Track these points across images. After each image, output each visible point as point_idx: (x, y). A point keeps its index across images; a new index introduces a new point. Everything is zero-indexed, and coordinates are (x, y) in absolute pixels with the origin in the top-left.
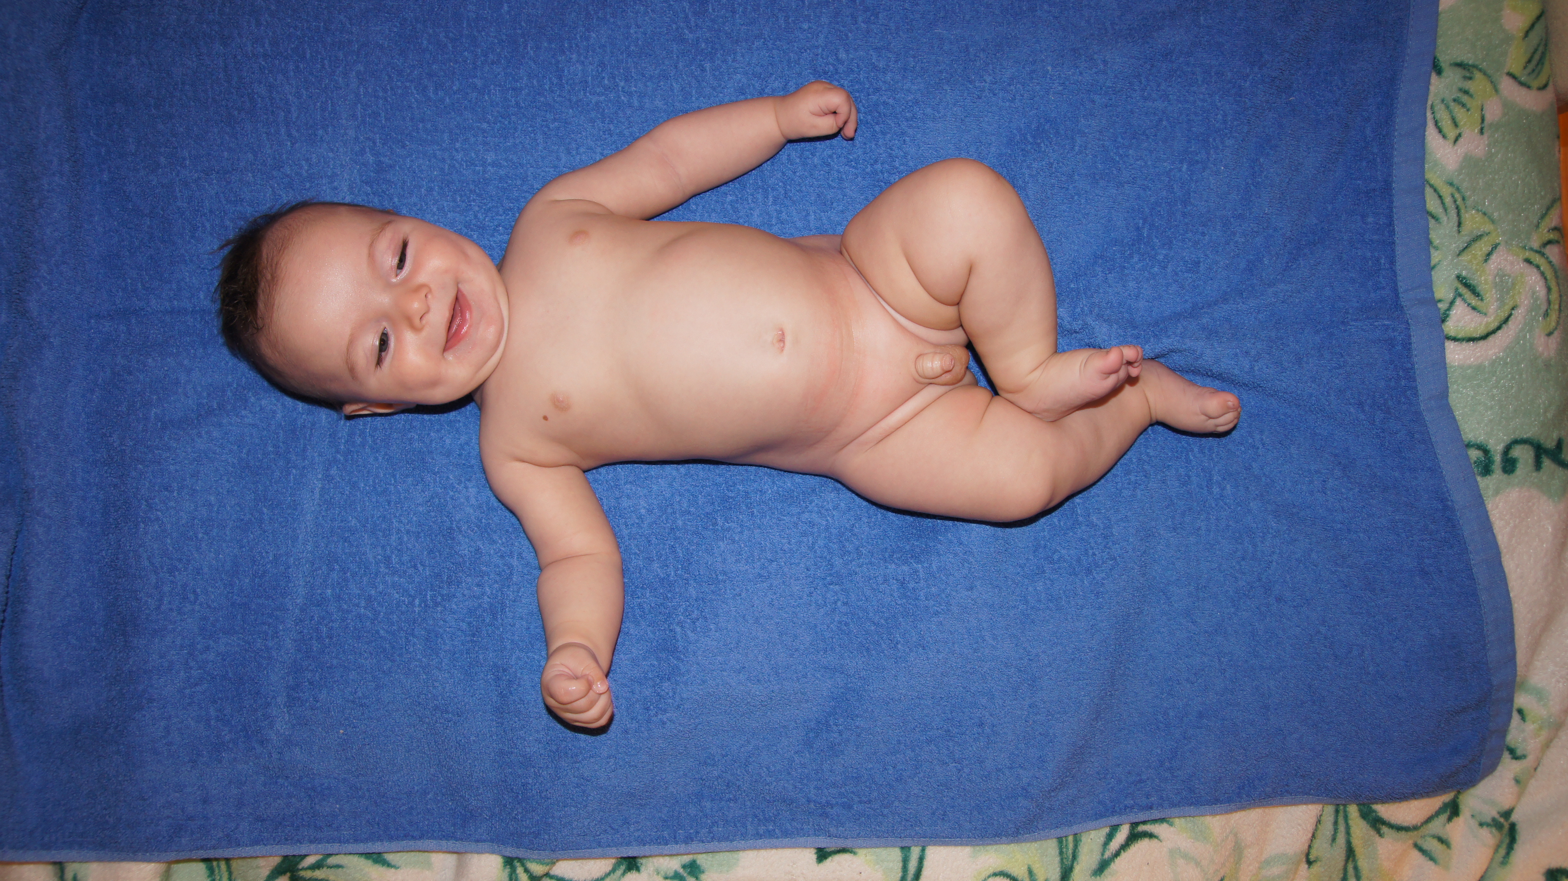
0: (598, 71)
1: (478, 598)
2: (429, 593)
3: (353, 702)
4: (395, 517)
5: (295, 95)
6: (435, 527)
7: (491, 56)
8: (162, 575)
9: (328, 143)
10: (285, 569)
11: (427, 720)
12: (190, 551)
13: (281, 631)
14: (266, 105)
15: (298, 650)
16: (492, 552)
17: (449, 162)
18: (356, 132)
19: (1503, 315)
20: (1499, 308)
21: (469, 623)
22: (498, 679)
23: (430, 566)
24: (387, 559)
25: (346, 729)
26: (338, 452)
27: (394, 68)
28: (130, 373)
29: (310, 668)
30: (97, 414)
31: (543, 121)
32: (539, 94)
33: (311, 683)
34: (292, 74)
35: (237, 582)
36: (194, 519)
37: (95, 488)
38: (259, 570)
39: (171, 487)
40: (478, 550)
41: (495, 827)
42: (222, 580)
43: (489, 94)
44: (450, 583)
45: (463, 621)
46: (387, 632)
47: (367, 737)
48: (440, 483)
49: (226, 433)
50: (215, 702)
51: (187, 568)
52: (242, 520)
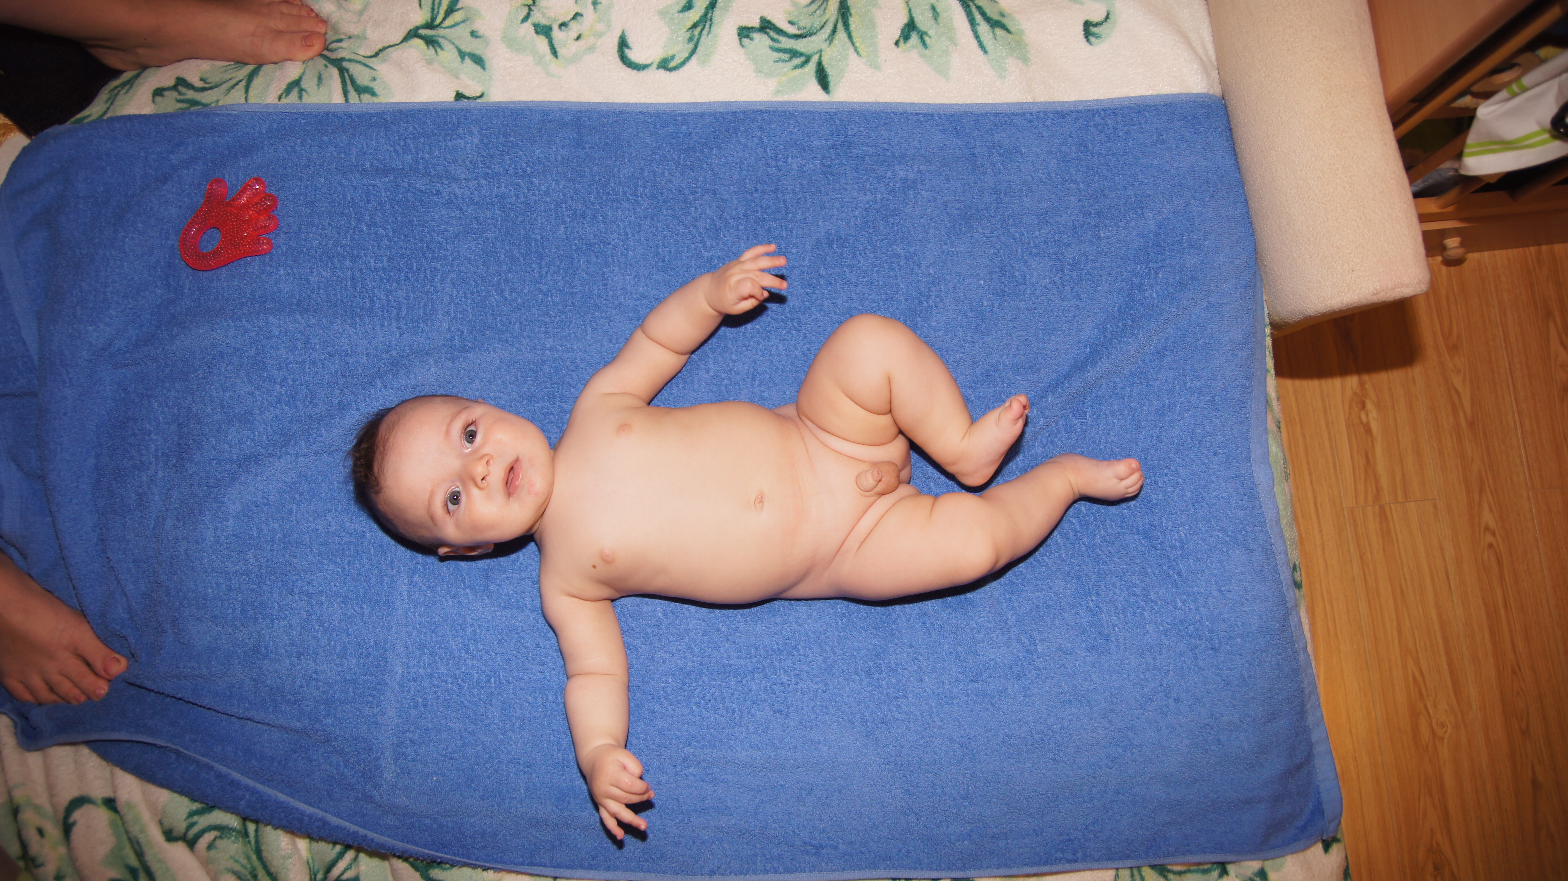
10: (384, 652)
13: (383, 700)
32: (589, 297)
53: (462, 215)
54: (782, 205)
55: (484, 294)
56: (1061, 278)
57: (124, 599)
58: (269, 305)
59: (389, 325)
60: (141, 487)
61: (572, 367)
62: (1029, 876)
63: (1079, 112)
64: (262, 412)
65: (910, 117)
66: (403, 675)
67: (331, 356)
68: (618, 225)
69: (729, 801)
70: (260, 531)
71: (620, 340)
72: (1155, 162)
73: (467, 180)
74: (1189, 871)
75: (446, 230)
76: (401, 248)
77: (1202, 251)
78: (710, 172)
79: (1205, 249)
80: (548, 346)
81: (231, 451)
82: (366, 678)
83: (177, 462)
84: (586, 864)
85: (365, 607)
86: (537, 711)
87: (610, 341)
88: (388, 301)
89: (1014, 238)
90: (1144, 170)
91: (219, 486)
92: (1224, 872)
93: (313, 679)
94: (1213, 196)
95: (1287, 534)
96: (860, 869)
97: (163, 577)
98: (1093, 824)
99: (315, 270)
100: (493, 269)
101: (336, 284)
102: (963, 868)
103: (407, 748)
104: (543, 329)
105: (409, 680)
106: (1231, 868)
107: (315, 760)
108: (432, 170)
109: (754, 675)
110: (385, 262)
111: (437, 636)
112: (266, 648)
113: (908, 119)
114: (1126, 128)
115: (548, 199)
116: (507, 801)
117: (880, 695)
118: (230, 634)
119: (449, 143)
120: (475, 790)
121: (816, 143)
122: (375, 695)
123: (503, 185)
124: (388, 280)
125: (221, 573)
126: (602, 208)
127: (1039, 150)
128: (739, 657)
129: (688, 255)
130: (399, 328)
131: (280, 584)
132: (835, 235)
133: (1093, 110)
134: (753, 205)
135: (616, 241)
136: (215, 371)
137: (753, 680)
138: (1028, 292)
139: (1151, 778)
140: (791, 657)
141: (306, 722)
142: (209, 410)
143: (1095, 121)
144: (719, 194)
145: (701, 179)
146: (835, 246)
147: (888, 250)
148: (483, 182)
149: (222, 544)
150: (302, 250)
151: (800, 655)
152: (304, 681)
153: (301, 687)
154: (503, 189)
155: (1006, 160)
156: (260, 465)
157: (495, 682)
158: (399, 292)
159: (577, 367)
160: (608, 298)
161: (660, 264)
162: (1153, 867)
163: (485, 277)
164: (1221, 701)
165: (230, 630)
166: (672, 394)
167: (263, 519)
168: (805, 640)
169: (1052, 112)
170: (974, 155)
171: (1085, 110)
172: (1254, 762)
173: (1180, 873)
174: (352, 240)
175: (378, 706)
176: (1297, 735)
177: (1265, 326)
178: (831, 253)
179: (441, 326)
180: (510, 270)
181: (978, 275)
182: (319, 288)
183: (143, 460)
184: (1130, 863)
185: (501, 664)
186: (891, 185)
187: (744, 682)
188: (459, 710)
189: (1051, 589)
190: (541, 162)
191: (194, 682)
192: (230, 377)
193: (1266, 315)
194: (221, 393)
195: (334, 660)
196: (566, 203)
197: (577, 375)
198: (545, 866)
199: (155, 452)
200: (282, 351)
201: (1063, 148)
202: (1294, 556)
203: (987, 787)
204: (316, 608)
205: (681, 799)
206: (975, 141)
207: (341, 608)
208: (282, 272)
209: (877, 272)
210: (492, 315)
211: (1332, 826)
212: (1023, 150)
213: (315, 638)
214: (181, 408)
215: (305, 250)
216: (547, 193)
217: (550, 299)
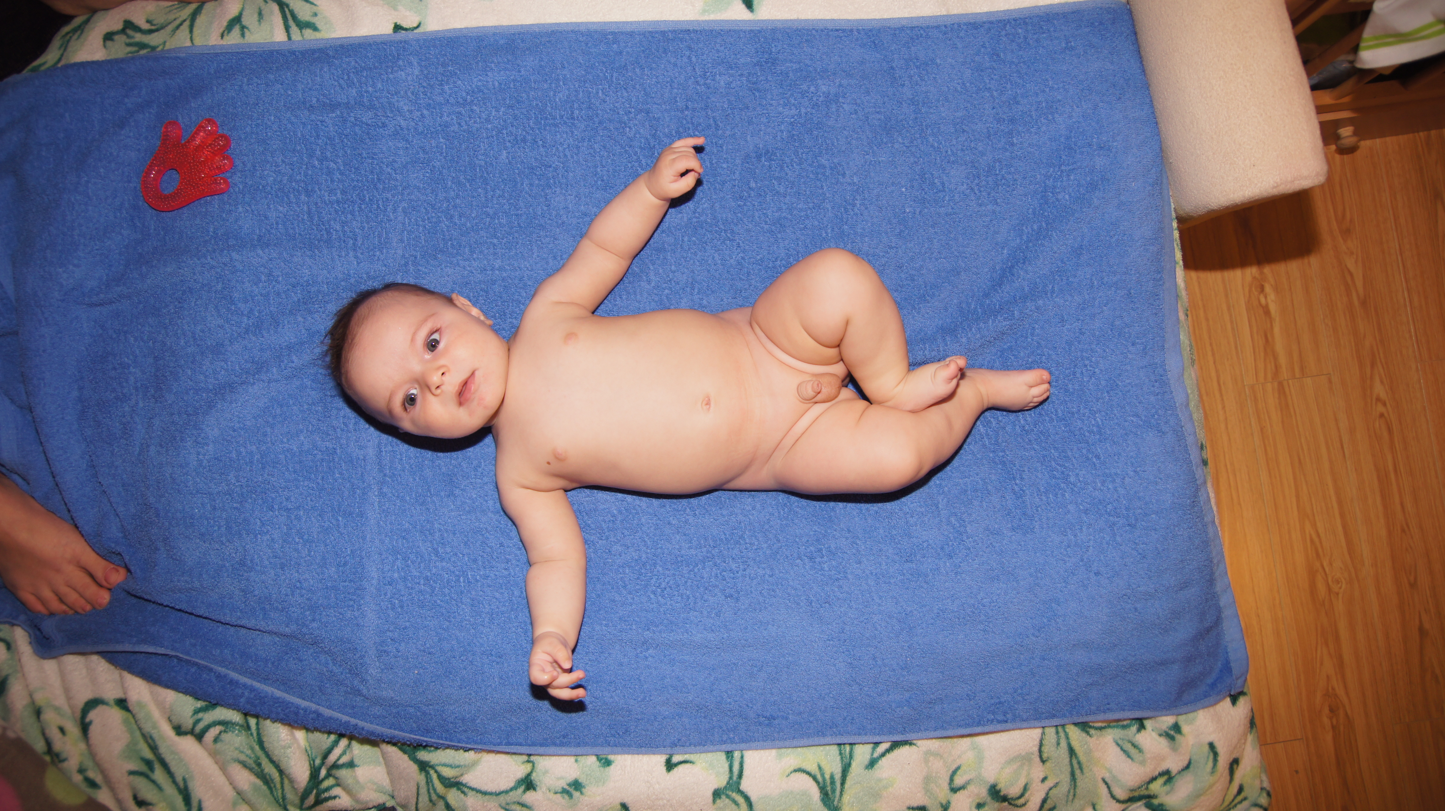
5: (359, 228)
10: (361, 559)
13: (363, 604)
14: (339, 236)
34: (357, 213)
53: (408, 146)
54: (712, 121)
55: (434, 220)
56: (978, 185)
57: (118, 520)
58: (232, 242)
59: (346, 255)
60: (124, 416)
61: (521, 285)
62: (962, 736)
63: (991, 23)
64: (231, 343)
65: (830, 33)
66: (379, 580)
67: (294, 287)
68: (557, 148)
69: (686, 679)
70: (239, 453)
71: (564, 256)
72: (1064, 68)
73: (410, 112)
74: (1109, 727)
75: (394, 161)
76: (353, 180)
77: (1111, 152)
78: (642, 92)
79: (1114, 150)
80: (497, 266)
81: (207, 381)
82: (346, 584)
83: (156, 392)
84: (558, 742)
85: (340, 519)
86: (505, 606)
87: (555, 258)
88: (344, 232)
89: (932, 146)
90: (1054, 76)
91: (198, 414)
92: (1142, 727)
93: (297, 588)
94: (1120, 98)
95: (1195, 416)
96: (809, 737)
97: (152, 500)
98: (1022, 688)
99: (272, 206)
100: (441, 196)
101: (293, 218)
102: (904, 732)
103: (388, 646)
104: (492, 251)
105: (385, 584)
106: (1148, 723)
107: (305, 660)
108: (376, 103)
109: (704, 563)
110: (338, 195)
111: (408, 543)
112: (251, 561)
113: (828, 35)
114: (1035, 37)
115: (489, 126)
116: (483, 689)
117: (822, 577)
118: (217, 550)
119: (391, 76)
120: (453, 680)
121: (742, 60)
122: (355, 599)
123: (445, 114)
124: (343, 213)
125: (205, 494)
126: (541, 133)
127: (953, 61)
128: (690, 548)
129: (625, 173)
130: (356, 257)
131: (260, 501)
132: (763, 150)
133: (1004, 20)
134: (684, 122)
135: (557, 163)
136: (186, 306)
137: (704, 568)
138: (947, 198)
139: (1074, 645)
140: (738, 546)
141: (294, 627)
142: (182, 343)
143: (1006, 31)
144: (652, 113)
145: (634, 99)
146: (763, 159)
147: (813, 162)
148: (425, 112)
149: (205, 468)
150: (258, 187)
151: (746, 543)
152: (289, 589)
153: (287, 595)
154: (445, 118)
155: (923, 72)
156: (234, 392)
157: (464, 582)
158: (354, 222)
159: (525, 285)
160: (551, 218)
161: (599, 183)
162: (1076, 724)
163: (435, 205)
164: (1137, 573)
165: (217, 546)
166: (615, 305)
167: (241, 442)
168: (751, 530)
169: (965, 24)
170: (892, 68)
171: (997, 21)
172: (1168, 627)
173: (1101, 729)
174: (306, 176)
175: (358, 610)
176: (1206, 602)
177: (1172, 220)
178: (759, 166)
179: (396, 253)
180: (458, 196)
181: (899, 183)
182: (277, 224)
183: (124, 392)
184: (1056, 721)
185: (469, 564)
186: (815, 99)
187: (696, 570)
188: (432, 609)
189: (977, 475)
190: (480, 91)
191: (188, 594)
192: (200, 311)
193: (1172, 209)
194: (193, 326)
195: (315, 569)
196: (506, 129)
197: (526, 292)
198: (521, 745)
199: (135, 384)
200: (247, 284)
201: (977, 58)
202: (1201, 435)
203: (923, 657)
204: (295, 522)
205: (642, 678)
206: (893, 54)
207: (318, 521)
208: (241, 209)
209: (804, 183)
210: (443, 239)
211: (1240, 682)
212: (938, 61)
213: (296, 550)
214: (155, 342)
215: (261, 187)
216: (488, 120)
217: (497, 221)
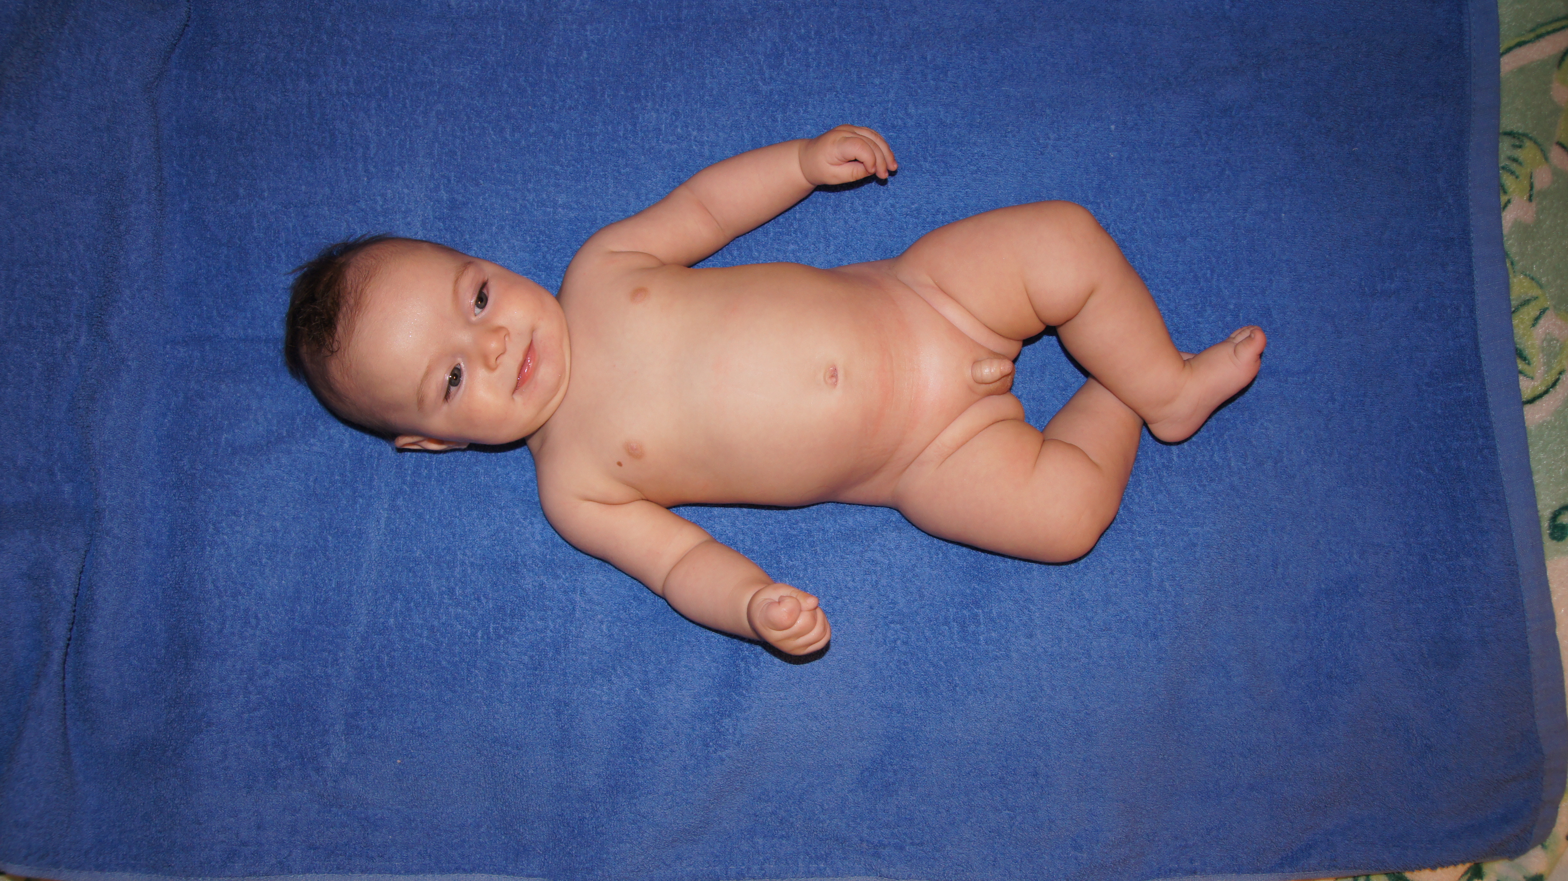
0: (672, 119)
1: (541, 632)
2: (492, 625)
3: (412, 731)
4: (460, 549)
5: (374, 132)
6: (499, 560)
7: (568, 101)
8: (225, 598)
9: (404, 180)
10: (348, 597)
11: (485, 753)
12: (253, 575)
13: (340, 658)
14: (346, 141)
15: (358, 678)
16: (555, 587)
17: (521, 202)
18: (432, 170)
19: (1550, 379)
20: (1547, 372)
21: (531, 657)
22: (559, 713)
23: (493, 599)
24: (452, 591)
25: (404, 759)
26: (404, 483)
27: (473, 110)
28: (203, 399)
29: (370, 696)
30: (168, 438)
31: (615, 166)
32: (613, 140)
33: (370, 712)
34: (373, 112)
35: (299, 608)
36: (259, 544)
37: (162, 511)
38: (321, 596)
39: (238, 512)
40: (542, 585)
41: (548, 863)
42: (284, 605)
43: (564, 138)
44: (513, 616)
45: (525, 654)
46: (449, 662)
47: (424, 768)
48: (506, 517)
49: (294, 461)
50: (273, 727)
51: (251, 593)
52: (306, 547)
88: (353, 136)
99: (261, 94)
124: (353, 109)
150: (245, 67)
157: (482, 637)
158: (368, 125)
188: (433, 672)
215: (249, 66)
